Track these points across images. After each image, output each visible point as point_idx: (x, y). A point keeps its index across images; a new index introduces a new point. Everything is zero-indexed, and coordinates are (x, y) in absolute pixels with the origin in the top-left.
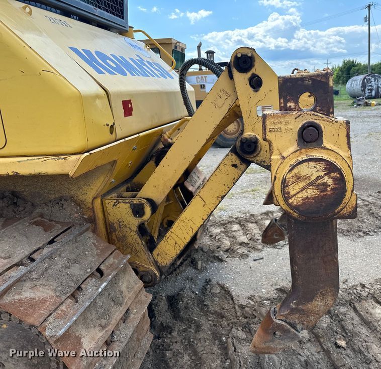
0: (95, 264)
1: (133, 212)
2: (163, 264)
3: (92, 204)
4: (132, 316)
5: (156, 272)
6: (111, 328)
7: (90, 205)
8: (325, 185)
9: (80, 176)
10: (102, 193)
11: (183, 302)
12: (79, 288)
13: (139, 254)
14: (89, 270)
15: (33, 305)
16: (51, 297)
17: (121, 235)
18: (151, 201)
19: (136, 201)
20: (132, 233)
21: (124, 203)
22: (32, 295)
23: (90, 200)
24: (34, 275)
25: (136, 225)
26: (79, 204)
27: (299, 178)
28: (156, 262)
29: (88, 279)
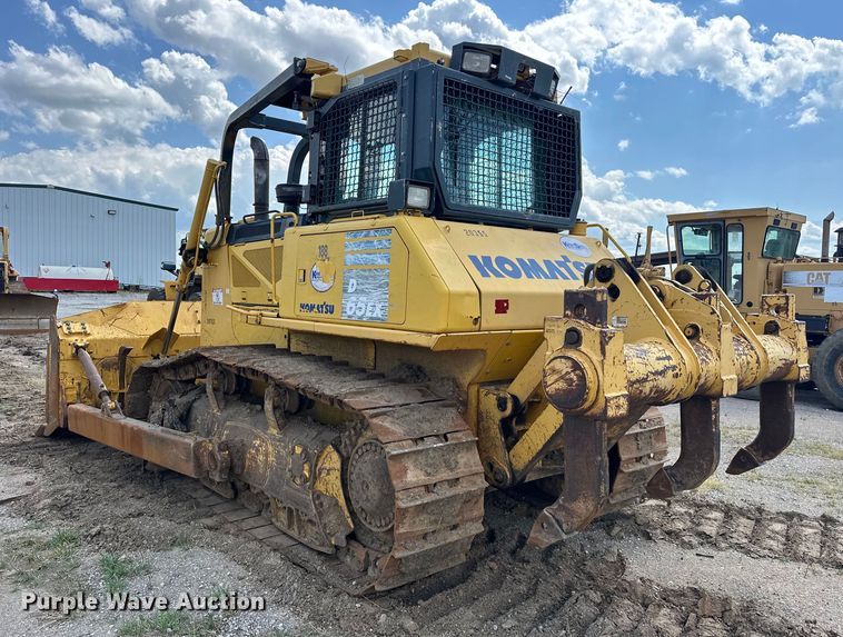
0: (445, 430)
1: (498, 405)
3: (468, 388)
6: (434, 480)
7: (466, 389)
8: (571, 379)
9: (438, 352)
10: (481, 381)
12: (422, 439)
14: (437, 432)
15: (387, 431)
16: (400, 432)
17: (486, 426)
18: (514, 398)
19: (502, 395)
23: (466, 384)
24: (396, 415)
25: (499, 417)
26: (457, 385)
27: (554, 371)
29: (432, 436)
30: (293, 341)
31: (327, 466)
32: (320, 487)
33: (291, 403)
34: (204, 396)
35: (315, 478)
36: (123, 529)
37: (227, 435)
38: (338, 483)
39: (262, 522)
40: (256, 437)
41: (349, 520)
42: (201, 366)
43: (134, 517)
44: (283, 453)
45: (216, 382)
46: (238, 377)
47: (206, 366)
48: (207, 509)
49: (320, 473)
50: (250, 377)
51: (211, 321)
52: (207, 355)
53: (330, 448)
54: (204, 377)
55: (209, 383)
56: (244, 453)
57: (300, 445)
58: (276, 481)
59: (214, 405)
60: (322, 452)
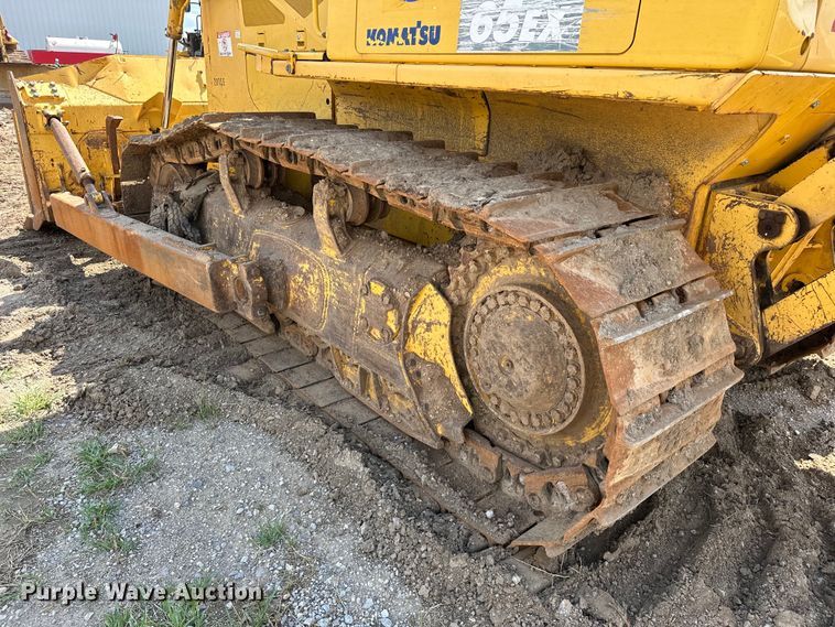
0: (679, 279)
1: (759, 226)
2: (775, 337)
3: (695, 193)
4: (705, 385)
5: (758, 346)
7: (690, 194)
10: (718, 179)
11: (765, 431)
12: (650, 301)
13: (738, 304)
14: (669, 283)
15: (591, 290)
16: (613, 291)
17: (720, 261)
19: (772, 207)
20: (741, 264)
21: (749, 205)
22: (593, 279)
23: (694, 186)
25: (756, 251)
28: (763, 330)
29: (664, 295)
30: (340, 109)
31: (426, 317)
32: (415, 347)
33: (355, 209)
34: (218, 188)
35: (407, 334)
36: (118, 391)
37: (258, 250)
38: (446, 344)
39: (318, 375)
40: (303, 258)
41: (465, 401)
42: (209, 142)
43: (135, 364)
44: (348, 287)
45: (233, 170)
46: (265, 163)
47: (217, 145)
48: (240, 348)
49: (414, 328)
50: (285, 164)
51: (219, 82)
52: (215, 126)
53: (429, 289)
54: (216, 160)
55: (222, 169)
56: (286, 281)
57: (379, 280)
58: (339, 327)
59: (234, 203)
60: (416, 295)
